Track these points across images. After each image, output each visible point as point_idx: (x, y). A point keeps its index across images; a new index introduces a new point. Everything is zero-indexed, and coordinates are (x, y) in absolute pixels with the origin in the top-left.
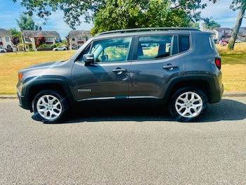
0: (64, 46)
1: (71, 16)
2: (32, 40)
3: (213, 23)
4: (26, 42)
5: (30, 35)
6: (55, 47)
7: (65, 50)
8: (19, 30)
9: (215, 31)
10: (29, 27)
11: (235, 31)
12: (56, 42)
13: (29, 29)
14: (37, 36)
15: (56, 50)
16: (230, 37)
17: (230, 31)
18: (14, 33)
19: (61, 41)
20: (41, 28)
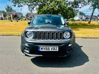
0: (24, 19)
1: (31, 8)
2: (11, 16)
3: (83, 13)
4: (9, 16)
5: (11, 14)
6: (21, 19)
7: (25, 20)
8: (6, 11)
9: (83, 16)
10: (10, 10)
11: (91, 17)
12: (21, 17)
13: (10, 11)
14: (13, 14)
15: (21, 20)
16: (89, 19)
17: (89, 17)
18: (4, 12)
19: (23, 17)
20: (15, 11)
